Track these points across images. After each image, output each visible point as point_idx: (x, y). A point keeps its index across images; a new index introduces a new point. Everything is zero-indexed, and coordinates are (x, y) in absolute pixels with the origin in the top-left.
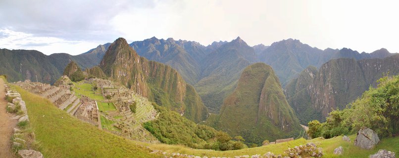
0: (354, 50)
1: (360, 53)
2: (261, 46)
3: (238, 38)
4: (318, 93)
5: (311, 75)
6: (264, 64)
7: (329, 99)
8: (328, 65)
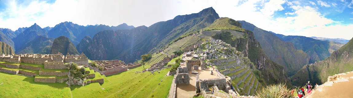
0: (106, 25)
1: (110, 27)
2: (48, 28)
3: (35, 24)
4: (95, 51)
5: (88, 41)
6: (64, 37)
7: (103, 53)
8: (99, 35)
